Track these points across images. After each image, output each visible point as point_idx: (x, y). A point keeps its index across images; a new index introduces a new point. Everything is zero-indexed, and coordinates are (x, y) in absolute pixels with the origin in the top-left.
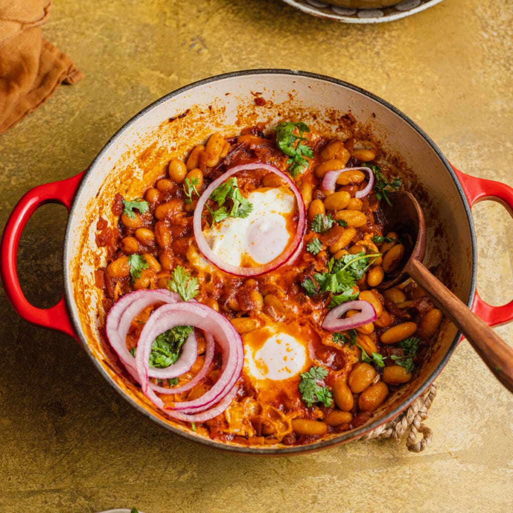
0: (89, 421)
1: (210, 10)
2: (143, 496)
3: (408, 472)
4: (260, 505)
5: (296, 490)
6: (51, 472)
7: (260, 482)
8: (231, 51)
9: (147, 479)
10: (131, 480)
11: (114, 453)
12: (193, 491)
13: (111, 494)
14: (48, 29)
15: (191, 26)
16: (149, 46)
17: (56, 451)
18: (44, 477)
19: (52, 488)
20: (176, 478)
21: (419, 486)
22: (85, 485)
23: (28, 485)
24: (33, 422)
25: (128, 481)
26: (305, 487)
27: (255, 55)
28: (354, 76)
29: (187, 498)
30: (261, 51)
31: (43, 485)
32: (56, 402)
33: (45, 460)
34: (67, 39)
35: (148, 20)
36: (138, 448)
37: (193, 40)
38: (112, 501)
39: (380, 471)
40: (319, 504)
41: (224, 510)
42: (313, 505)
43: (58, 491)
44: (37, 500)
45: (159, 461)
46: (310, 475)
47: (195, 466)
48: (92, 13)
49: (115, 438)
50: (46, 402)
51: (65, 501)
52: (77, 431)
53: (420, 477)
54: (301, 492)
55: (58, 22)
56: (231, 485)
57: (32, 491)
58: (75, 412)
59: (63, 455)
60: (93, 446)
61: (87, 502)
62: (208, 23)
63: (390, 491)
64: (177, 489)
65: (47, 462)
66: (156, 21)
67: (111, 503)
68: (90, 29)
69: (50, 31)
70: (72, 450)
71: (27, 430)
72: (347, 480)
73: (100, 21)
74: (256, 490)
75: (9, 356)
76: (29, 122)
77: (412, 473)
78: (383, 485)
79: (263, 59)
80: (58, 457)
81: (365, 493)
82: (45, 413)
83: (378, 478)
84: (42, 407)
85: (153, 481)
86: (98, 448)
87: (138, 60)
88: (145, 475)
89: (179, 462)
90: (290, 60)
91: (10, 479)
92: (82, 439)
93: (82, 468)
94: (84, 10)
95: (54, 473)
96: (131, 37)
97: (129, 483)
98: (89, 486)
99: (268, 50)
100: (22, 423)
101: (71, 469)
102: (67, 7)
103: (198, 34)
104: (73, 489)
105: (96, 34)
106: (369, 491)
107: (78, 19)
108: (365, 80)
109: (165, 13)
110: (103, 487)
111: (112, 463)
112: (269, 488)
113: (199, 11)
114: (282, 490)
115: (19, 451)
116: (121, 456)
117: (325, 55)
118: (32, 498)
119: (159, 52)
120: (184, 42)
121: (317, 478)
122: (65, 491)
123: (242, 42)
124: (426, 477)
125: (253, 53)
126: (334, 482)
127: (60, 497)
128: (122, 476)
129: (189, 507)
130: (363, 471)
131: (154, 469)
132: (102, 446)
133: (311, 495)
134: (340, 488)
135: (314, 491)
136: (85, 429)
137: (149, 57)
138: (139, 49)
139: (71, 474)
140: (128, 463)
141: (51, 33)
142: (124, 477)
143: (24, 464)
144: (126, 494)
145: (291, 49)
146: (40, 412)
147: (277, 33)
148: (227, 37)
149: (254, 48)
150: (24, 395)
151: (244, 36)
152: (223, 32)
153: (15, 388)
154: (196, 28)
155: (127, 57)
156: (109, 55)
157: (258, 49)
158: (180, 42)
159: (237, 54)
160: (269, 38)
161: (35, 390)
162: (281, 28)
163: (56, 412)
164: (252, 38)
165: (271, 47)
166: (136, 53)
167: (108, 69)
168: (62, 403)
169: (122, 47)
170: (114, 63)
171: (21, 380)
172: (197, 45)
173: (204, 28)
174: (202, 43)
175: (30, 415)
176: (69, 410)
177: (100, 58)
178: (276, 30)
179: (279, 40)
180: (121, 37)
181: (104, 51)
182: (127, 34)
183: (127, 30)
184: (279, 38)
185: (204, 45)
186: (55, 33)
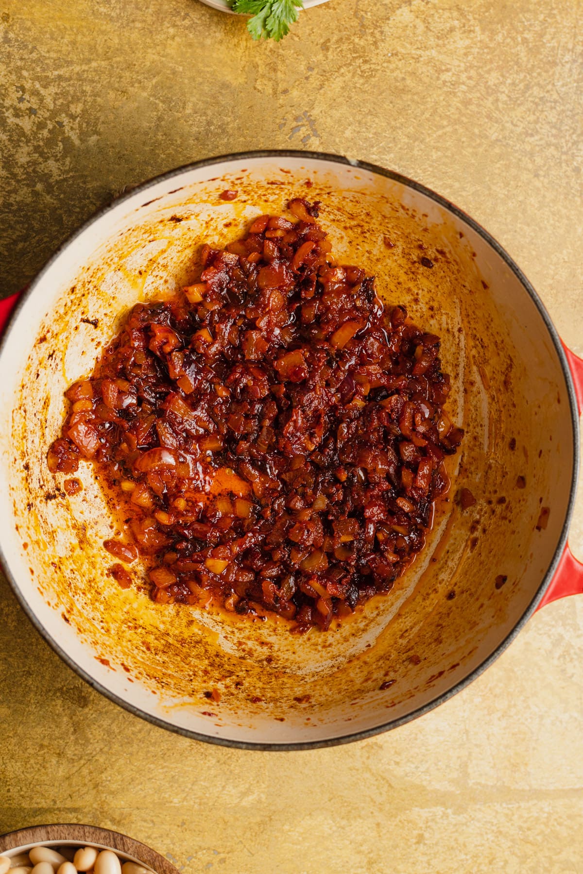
0: (121, 717)
1: (327, 68)
2: (192, 822)
3: (546, 810)
4: (348, 842)
5: (396, 825)
6: (65, 784)
7: (350, 812)
8: (355, 144)
9: (198, 801)
10: (176, 800)
11: (153, 763)
12: (258, 819)
13: (149, 818)
14: (70, 79)
15: (295, 93)
16: (228, 124)
17: (75, 755)
18: (56, 790)
19: (66, 806)
20: (238, 800)
21: (558, 828)
22: (112, 805)
23: (34, 801)
24: (41, 713)
25: (171, 802)
26: (409, 822)
27: (392, 155)
28: (537, 205)
29: (251, 828)
30: (400, 148)
31: (55, 802)
32: (75, 686)
33: (59, 767)
34: (99, 99)
35: (229, 78)
36: (186, 758)
37: (296, 119)
38: (149, 828)
39: (510, 806)
40: (425, 844)
41: (299, 847)
42: (417, 845)
43: (75, 810)
45: (215, 776)
46: (416, 806)
47: (263, 786)
48: (139, 55)
49: (155, 743)
50: (60, 686)
52: (104, 729)
53: (560, 817)
54: (403, 828)
55: (85, 67)
56: (310, 814)
57: (40, 809)
59: (82, 762)
60: (125, 752)
62: (322, 91)
63: (521, 832)
64: (238, 815)
65: (61, 770)
66: (241, 80)
67: (147, 830)
68: (136, 85)
69: (72, 82)
70: (95, 756)
71: (34, 724)
72: (465, 815)
73: (153, 72)
74: (344, 823)
75: (7, 615)
76: (38, 242)
77: (551, 812)
78: (512, 825)
79: (402, 163)
80: (76, 764)
81: (487, 833)
82: (59, 702)
83: (507, 815)
84: (55, 694)
85: (205, 803)
86: (131, 754)
87: (210, 147)
88: (195, 794)
89: (243, 780)
91: (9, 791)
92: (109, 742)
93: (110, 781)
94: (126, 47)
95: (70, 785)
96: (201, 105)
97: (172, 804)
98: (119, 807)
99: (412, 150)
100: (26, 714)
101: (93, 781)
102: (100, 39)
103: (307, 109)
104: (96, 810)
105: (145, 94)
106: (493, 831)
107: (118, 63)
108: (554, 214)
109: (256, 66)
110: (138, 808)
111: (151, 776)
112: (361, 821)
113: (310, 69)
114: (378, 825)
115: (21, 752)
116: (162, 768)
117: (498, 165)
118: (39, 818)
119: (242, 135)
120: (283, 122)
121: (426, 810)
122: (86, 810)
123: (373, 131)
124: (570, 817)
126: (447, 817)
127: (77, 818)
128: (163, 795)
129: (252, 841)
130: (487, 805)
131: (207, 788)
132: (138, 752)
133: (415, 832)
134: (455, 825)
135: (421, 828)
136: (114, 727)
137: (228, 143)
138: (212, 128)
139: (94, 788)
140: (173, 777)
141: (73, 85)
142: (167, 796)
143: (29, 770)
144: (168, 818)
145: (447, 149)
146: (52, 700)
147: (428, 120)
148: (351, 119)
149: (390, 142)
150: (29, 673)
151: (377, 120)
152: (344, 109)
153: (16, 663)
154: (303, 99)
155: (194, 140)
156: (165, 134)
157: (396, 146)
158: (278, 121)
159: (365, 152)
160: (414, 127)
161: (45, 668)
162: (435, 111)
163: (75, 702)
164: (388, 124)
165: (417, 143)
166: (208, 135)
167: (163, 160)
168: (83, 689)
169: (186, 122)
170: (173, 149)
171: (24, 651)
172: (303, 129)
173: (316, 99)
174: (311, 127)
175: (38, 703)
176: (93, 700)
177: (151, 138)
178: (427, 115)
179: (430, 132)
180: (184, 103)
181: (158, 126)
182: (194, 99)
183: (195, 91)
184: (430, 128)
185: (315, 130)
186: (81, 85)
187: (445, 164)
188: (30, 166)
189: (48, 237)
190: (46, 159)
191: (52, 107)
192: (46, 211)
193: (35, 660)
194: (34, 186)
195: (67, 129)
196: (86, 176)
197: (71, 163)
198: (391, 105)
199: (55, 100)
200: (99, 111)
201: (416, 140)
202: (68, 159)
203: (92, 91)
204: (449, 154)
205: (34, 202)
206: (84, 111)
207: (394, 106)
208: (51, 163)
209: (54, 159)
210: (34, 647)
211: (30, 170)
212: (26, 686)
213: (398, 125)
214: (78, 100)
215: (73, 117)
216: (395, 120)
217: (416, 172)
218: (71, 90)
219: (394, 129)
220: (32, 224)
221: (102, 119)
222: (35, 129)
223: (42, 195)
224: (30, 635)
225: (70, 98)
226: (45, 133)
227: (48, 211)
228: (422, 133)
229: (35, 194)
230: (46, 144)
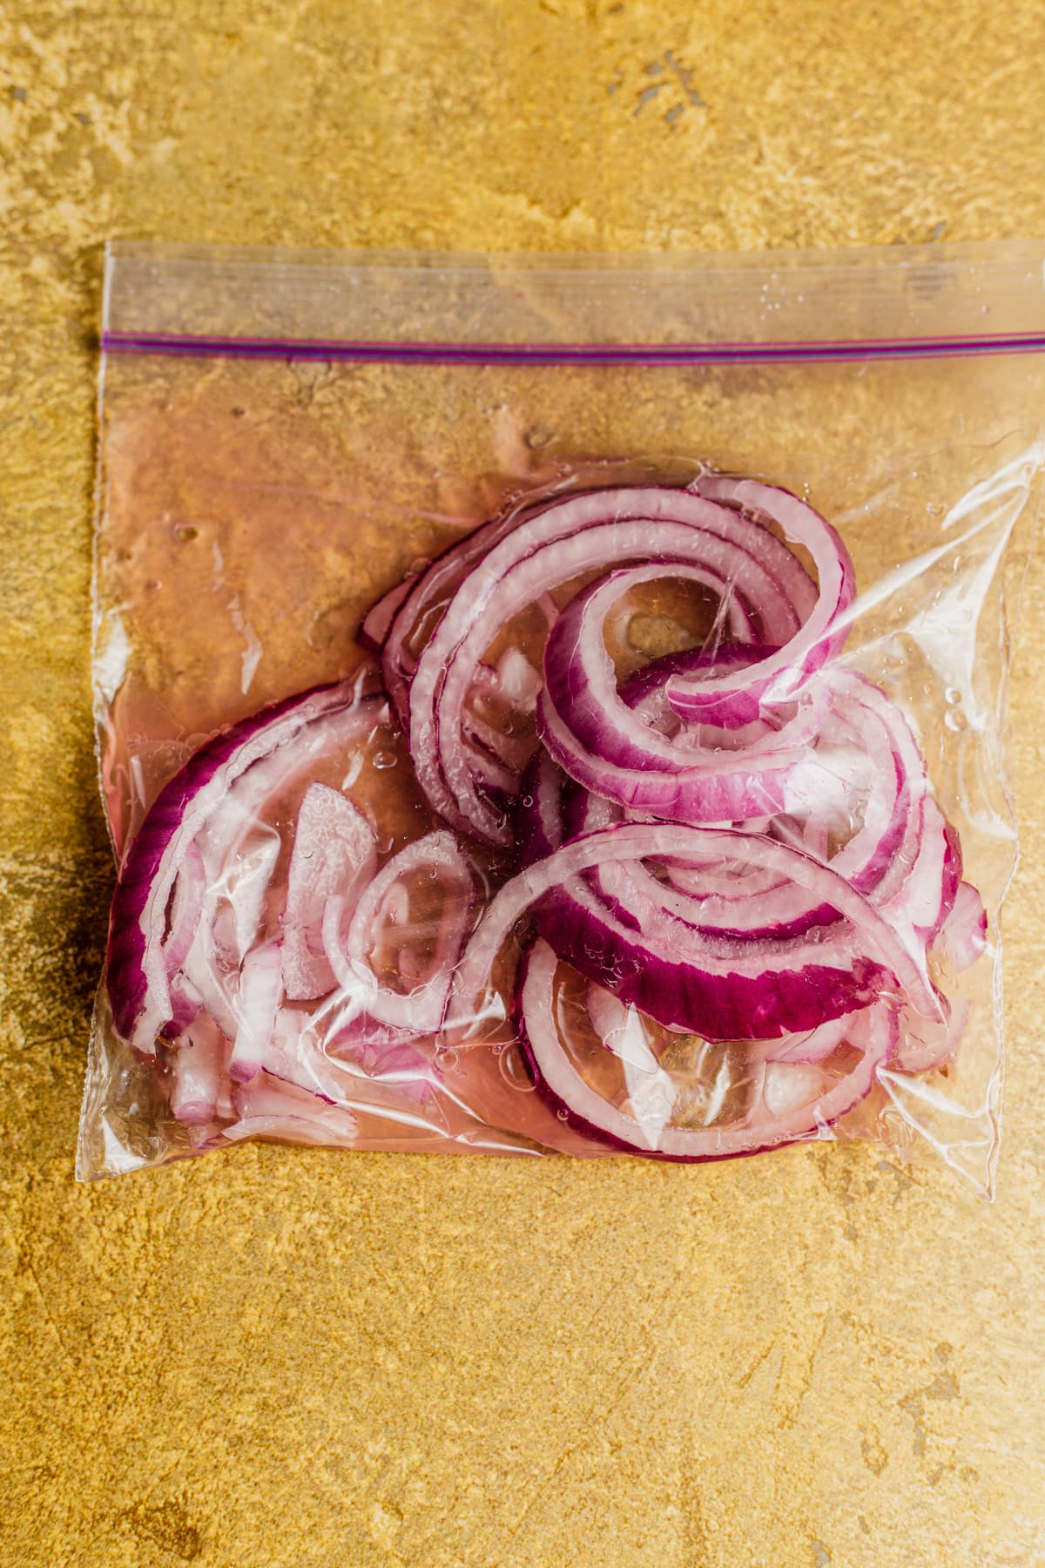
8: (794, 116)
16: (484, 91)
27: (885, 137)
30: (907, 119)
34: (173, 57)
37: (648, 69)
58: (237, 1543)
68: (261, 18)
69: (107, 22)
76: (40, 394)
79: (915, 152)
82: (128, 1547)
87: (444, 147)
90: (1016, 158)
96: (416, 54)
99: (933, 118)
103: (671, 44)
105: (281, 38)
119: (520, 115)
120: (616, 78)
123: (836, 83)
125: (880, 125)
137: (488, 136)
138: (447, 103)
141: (111, 29)
145: (1019, 112)
146: (109, 1541)
147: (966, 48)
148: (780, 60)
149: (879, 106)
150: (48, 1473)
151: (842, 58)
152: (762, 39)
153: (14, 1448)
154: (660, 22)
155: (404, 135)
156: (336, 125)
157: (894, 113)
158: (603, 77)
159: (818, 133)
160: (934, 68)
161: (88, 1457)
162: (982, 27)
163: (168, 1545)
164: (872, 64)
165: (944, 104)
166: (435, 119)
167: (332, 184)
168: (190, 1509)
169: (384, 92)
170: (356, 158)
171: (33, 1414)
172: (666, 91)
173: (691, 21)
174: (685, 84)
175: (73, 1552)
176: (217, 1537)
177: (301, 138)
178: (964, 37)
179: (974, 75)
180: (377, 52)
181: (316, 109)
182: (399, 41)
183: (400, 23)
184: (973, 68)
185: (694, 93)
186: (129, 29)
187: (1018, 147)
188: (13, 220)
189: (64, 381)
190: (53, 200)
191: (62, 80)
192: (55, 321)
193: (63, 1438)
194: (27, 264)
195: (99, 129)
196: (150, 235)
197: (112, 205)
198: (874, 23)
199: (69, 64)
200: (178, 81)
201: (941, 96)
202: (105, 200)
203: (157, 40)
204: (1025, 122)
205: (29, 301)
206: (140, 86)
207: (881, 24)
208: (66, 208)
209: (69, 198)
210: (60, 1402)
211: (16, 228)
212: (41, 1507)
213: (895, 65)
214: (124, 60)
215: (113, 101)
216: (887, 54)
217: (948, 171)
218: (107, 39)
219: (886, 74)
220: (24, 353)
221: (183, 100)
222: (24, 133)
223: (46, 284)
224: (48, 1371)
225: (104, 59)
226: (49, 142)
227: (62, 321)
228: (955, 81)
229: (31, 282)
230: (52, 168)
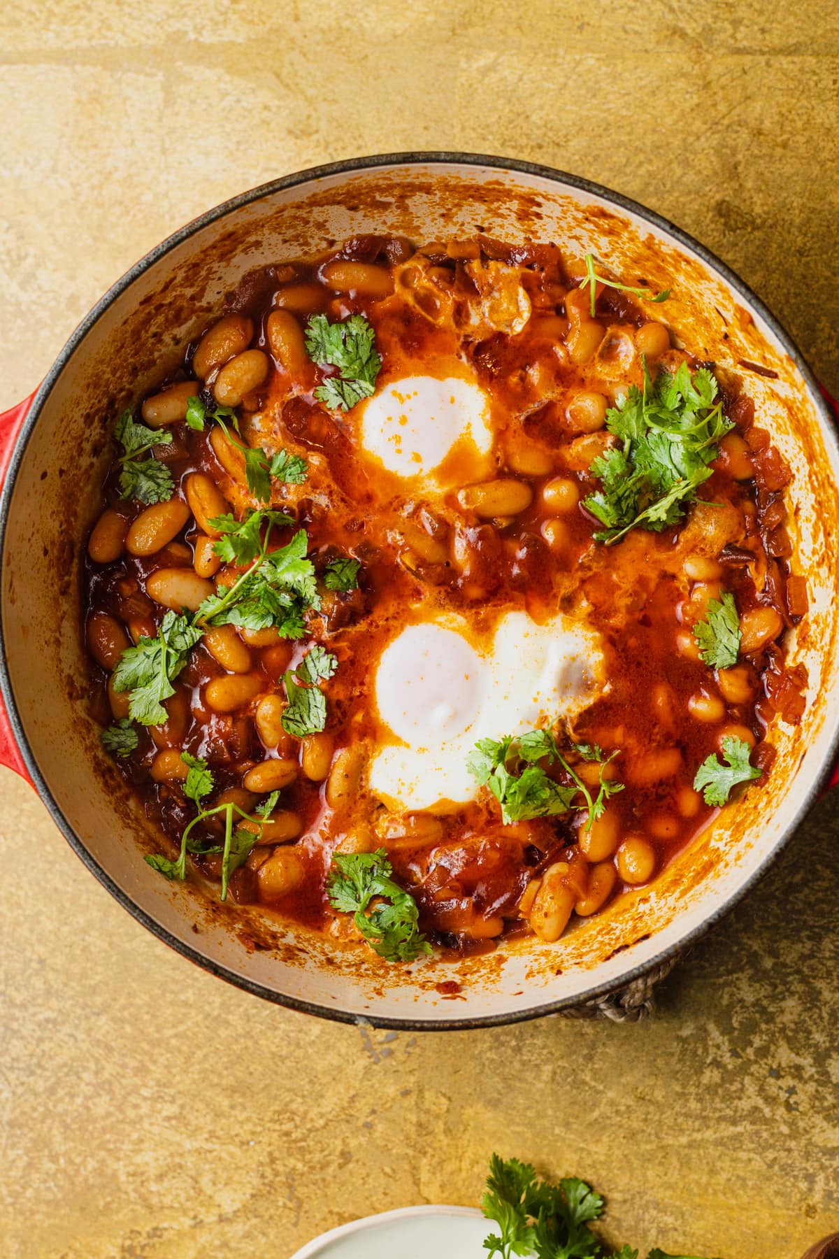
0: (669, 185)
1: (344, 1126)
2: (569, 29)
3: (51, 35)
5: (270, 17)
6: (752, 89)
7: (338, 39)
9: (559, 60)
10: (591, 62)
11: (623, 117)
12: (471, 31)
13: (632, 37)
14: (720, 1119)
15: (391, 1091)
17: (737, 132)
18: (765, 81)
19: (751, 57)
20: (500, 60)
21: (34, 8)
22: (684, 57)
23: (799, 66)
24: (785, 195)
25: (598, 59)
26: (251, 22)
28: (43, 918)
29: (483, 18)
31: (768, 64)
32: (734, 231)
33: (761, 115)
35: (487, 1115)
36: (574, 124)
38: (631, 22)
39: (103, 41)
43: (739, 51)
44: (780, 37)
45: (532, 95)
46: (241, 45)
47: (463, 80)
48: (617, 1152)
49: (619, 146)
50: (756, 233)
51: (724, 30)
52: (694, 167)
53: (31, 23)
54: (261, 13)
55: (697, 1136)
56: (395, 36)
57: (790, 54)
59: (726, 122)
60: (664, 134)
61: (681, 25)
62: (352, 1092)
64: (501, 38)
65: (758, 110)
66: (469, 1111)
70: (708, 130)
71: (795, 178)
72: (170, 30)
73: (598, 1127)
74: (347, 23)
75: (830, 338)
77: (44, 32)
78: (101, 14)
80: (736, 119)
83: (109, 28)
84: (764, 222)
85: (548, 56)
86: (654, 131)
88: (563, 70)
89: (493, 89)
91: (835, 82)
92: (686, 150)
93: (687, 92)
94: (636, 1163)
95: (744, 88)
97: (596, 56)
98: (675, 55)
100: (807, 194)
101: (711, 92)
102: (674, 1177)
104: (707, 51)
107: (648, 1142)
108: (19, 905)
109: (447, 1131)
110: (646, 51)
111: (626, 98)
112: (322, 25)
113: (369, 1126)
114: (297, 19)
115: (815, 137)
116: (609, 109)
117: (98, 978)
118: (792, 41)
121: (226, 39)
122: (723, 51)
124: (18, 23)
126: (195, 28)
127: (736, 40)
128: (609, 70)
130: (137, 44)
131: (546, 79)
132: (645, 133)
133: (243, 6)
134: (185, 15)
135: (235, 12)
136: (678, 171)
139: (709, 83)
140: (594, 96)
142: (604, 69)
143: (804, 111)
144: (603, 36)
